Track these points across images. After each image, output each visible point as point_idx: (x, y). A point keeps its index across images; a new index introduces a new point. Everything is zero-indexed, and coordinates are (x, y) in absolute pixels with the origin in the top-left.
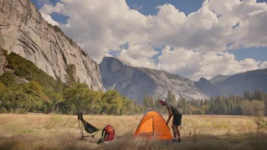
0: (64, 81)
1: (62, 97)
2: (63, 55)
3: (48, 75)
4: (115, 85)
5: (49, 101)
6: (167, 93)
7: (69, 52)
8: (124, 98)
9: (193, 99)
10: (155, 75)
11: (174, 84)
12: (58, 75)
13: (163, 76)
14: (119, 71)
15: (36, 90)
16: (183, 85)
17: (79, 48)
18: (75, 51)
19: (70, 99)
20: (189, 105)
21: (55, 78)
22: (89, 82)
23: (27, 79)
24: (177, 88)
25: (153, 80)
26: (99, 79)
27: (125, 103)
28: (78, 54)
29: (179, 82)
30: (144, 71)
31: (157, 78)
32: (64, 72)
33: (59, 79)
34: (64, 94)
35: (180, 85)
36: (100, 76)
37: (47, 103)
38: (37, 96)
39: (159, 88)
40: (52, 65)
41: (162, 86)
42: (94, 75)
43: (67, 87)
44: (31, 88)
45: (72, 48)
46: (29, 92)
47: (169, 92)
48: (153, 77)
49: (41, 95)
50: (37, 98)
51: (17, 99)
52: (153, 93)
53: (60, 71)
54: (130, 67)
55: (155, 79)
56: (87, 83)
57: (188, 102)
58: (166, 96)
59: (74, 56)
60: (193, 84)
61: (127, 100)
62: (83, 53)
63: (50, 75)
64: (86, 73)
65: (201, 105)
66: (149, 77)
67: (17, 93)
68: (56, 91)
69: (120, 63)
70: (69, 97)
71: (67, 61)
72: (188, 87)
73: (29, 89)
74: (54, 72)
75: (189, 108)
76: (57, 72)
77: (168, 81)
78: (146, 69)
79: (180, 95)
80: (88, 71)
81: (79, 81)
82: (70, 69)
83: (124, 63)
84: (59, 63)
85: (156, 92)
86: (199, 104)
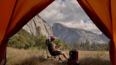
0: (35, 35)
1: (34, 42)
2: (35, 23)
3: (28, 32)
4: (59, 36)
5: (28, 44)
6: (85, 40)
7: (37, 21)
8: (64, 43)
9: (99, 43)
10: (79, 31)
11: (89, 36)
12: (32, 32)
13: (83, 32)
14: (62, 30)
15: (22, 39)
16: (93, 36)
17: (42, 19)
18: (40, 20)
19: (38, 43)
20: (97, 46)
21: (31, 34)
22: (47, 35)
23: (18, 34)
24: (91, 38)
25: (78, 34)
26: (52, 34)
27: (65, 45)
28: (42, 22)
29: (91, 35)
30: (74, 30)
31: (80, 33)
32: (35, 30)
33: (33, 34)
34: (35, 41)
35: (92, 36)
36: (52, 32)
37: (27, 45)
38: (23, 42)
39: (82, 38)
40: (29, 27)
41: (83, 37)
42: (50, 32)
43: (36, 37)
44: (20, 38)
45: (39, 19)
46: (19, 40)
47: (87, 40)
48: (78, 32)
49: (24, 41)
50: (22, 43)
51: (13, 43)
52: (79, 40)
53: (33, 30)
54: (67, 28)
55: (79, 33)
56: (46, 36)
57: (96, 45)
58: (85, 42)
59: (40, 23)
60: (98, 36)
61: (66, 44)
62: (44, 21)
63: (29, 32)
64: (45, 31)
65: (103, 46)
66: (76, 33)
67: (13, 40)
68: (32, 40)
69: (62, 26)
70: (37, 42)
71: (37, 25)
72: (96, 37)
73: (19, 39)
74: (31, 30)
75: (97, 48)
76: (32, 31)
77: (86, 35)
78: (74, 29)
79: (92, 41)
80: (47, 30)
81: (42, 34)
82: (38, 29)
83: (64, 26)
84: (33, 26)
85: (80, 40)
86: (102, 46)
